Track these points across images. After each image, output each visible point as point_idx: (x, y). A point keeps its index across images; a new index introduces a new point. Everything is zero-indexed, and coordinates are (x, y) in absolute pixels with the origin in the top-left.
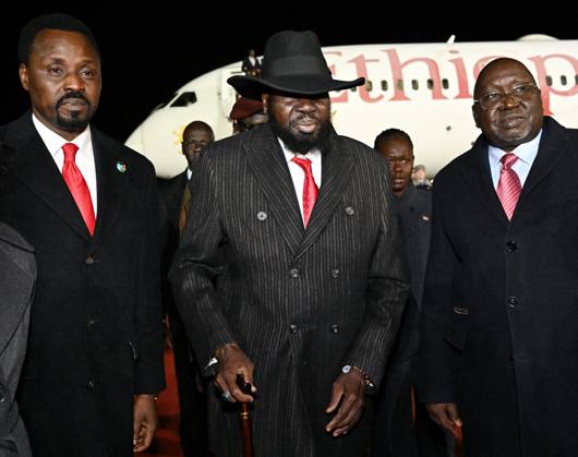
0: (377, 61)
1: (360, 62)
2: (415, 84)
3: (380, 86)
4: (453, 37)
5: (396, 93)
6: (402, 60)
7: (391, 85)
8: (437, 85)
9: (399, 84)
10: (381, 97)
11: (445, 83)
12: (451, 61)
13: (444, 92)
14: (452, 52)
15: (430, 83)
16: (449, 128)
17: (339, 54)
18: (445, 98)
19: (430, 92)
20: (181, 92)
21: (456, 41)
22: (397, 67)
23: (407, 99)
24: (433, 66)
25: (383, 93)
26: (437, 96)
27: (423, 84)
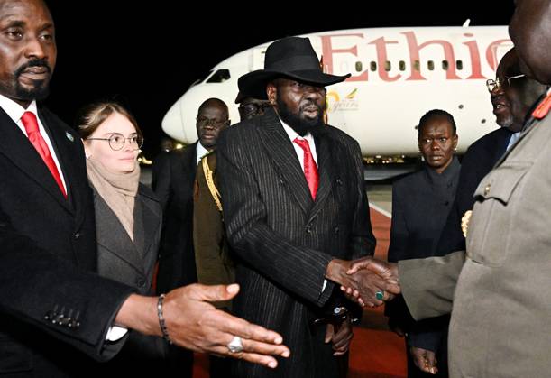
0: (396, 42)
1: (380, 44)
2: (431, 65)
3: (398, 66)
4: (468, 21)
5: (413, 73)
6: (420, 42)
7: (408, 66)
8: (451, 66)
9: (416, 65)
10: (399, 76)
11: (459, 64)
12: (465, 44)
13: (458, 72)
14: (466, 35)
15: (445, 64)
16: (461, 107)
17: (361, 36)
18: (458, 78)
19: (444, 73)
20: (216, 69)
21: (471, 25)
22: (414, 48)
23: (423, 78)
24: (448, 48)
25: (401, 73)
26: (451, 76)
27: (438, 65)
